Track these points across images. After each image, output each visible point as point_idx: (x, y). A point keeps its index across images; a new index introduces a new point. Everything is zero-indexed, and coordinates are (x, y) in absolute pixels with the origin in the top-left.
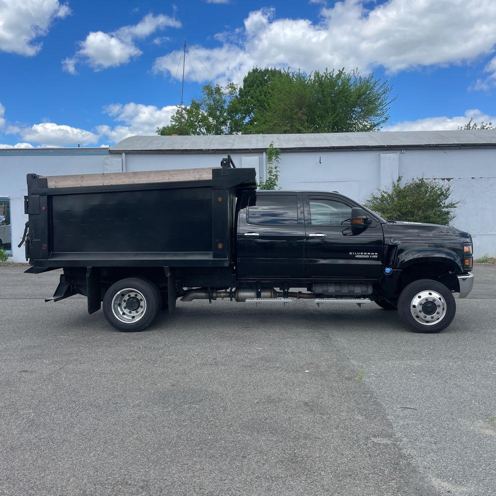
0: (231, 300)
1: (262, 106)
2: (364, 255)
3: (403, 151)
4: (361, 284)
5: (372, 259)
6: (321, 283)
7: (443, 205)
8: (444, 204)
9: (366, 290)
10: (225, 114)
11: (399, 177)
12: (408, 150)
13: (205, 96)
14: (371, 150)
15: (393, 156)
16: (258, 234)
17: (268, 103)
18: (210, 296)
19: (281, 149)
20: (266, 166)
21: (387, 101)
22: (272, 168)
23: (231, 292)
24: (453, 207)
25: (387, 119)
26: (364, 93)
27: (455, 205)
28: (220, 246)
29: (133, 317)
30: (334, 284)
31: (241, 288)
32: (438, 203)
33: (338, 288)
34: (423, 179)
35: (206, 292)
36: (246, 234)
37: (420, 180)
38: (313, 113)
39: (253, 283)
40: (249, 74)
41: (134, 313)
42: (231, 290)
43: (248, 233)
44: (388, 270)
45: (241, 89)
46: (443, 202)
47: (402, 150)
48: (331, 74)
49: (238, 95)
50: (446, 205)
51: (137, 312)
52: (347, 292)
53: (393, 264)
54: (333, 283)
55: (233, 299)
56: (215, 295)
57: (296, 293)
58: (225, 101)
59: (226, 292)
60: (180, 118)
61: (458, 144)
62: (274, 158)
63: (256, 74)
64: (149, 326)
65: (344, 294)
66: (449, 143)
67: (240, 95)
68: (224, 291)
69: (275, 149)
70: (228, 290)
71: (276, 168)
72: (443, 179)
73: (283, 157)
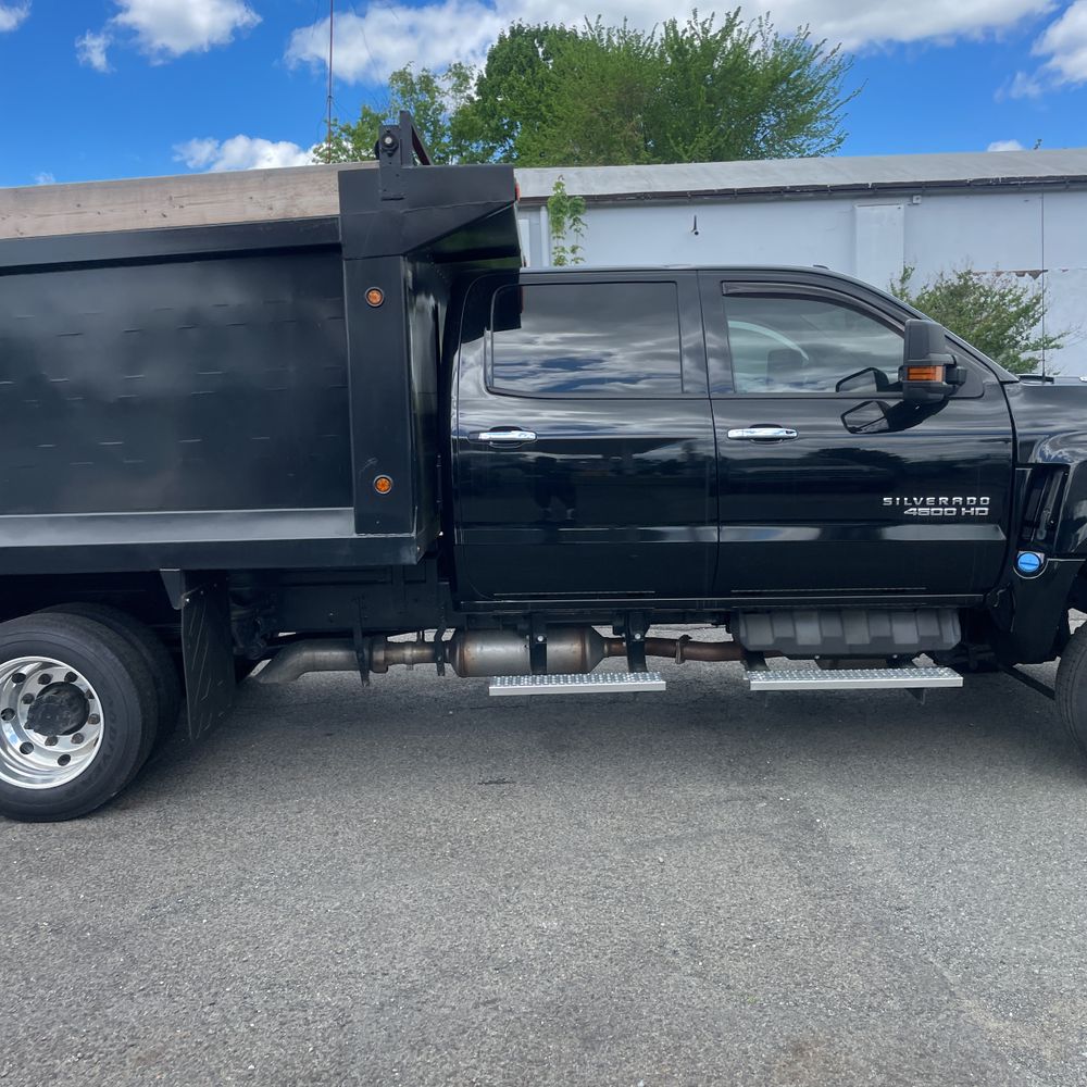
0: (441, 671)
1: (533, 115)
2: (937, 504)
3: (915, 197)
4: (915, 610)
5: (969, 520)
6: (768, 612)
7: (1023, 343)
8: (1027, 339)
9: (937, 633)
10: (446, 140)
11: (906, 271)
12: (929, 195)
13: (395, 97)
14: (830, 198)
15: (890, 212)
16: (530, 436)
17: (549, 106)
18: (361, 660)
19: (587, 198)
20: (549, 244)
21: (842, 97)
22: (563, 249)
23: (438, 644)
24: (1053, 347)
25: (840, 141)
26: (785, 78)
27: (1057, 342)
28: (383, 484)
29: (64, 759)
30: (815, 614)
31: (477, 630)
32: (1012, 338)
33: (832, 628)
34: (969, 272)
35: (348, 646)
36: (484, 436)
37: (960, 278)
38: (660, 127)
39: (516, 616)
40: (502, 39)
41: (65, 744)
42: (438, 636)
43: (494, 430)
44: (1029, 561)
45: (480, 79)
46: (1024, 335)
47: (912, 195)
48: (707, 26)
49: (474, 95)
50: (1032, 341)
51: (78, 740)
52: (867, 641)
53: (1049, 539)
54: (812, 610)
55: (448, 667)
56: (380, 656)
57: (674, 641)
58: (442, 108)
59: (421, 643)
60: (335, 152)
61: (1062, 177)
62: (568, 221)
63: (518, 39)
64: (119, 796)
65: (857, 652)
66: (1037, 176)
67: (479, 93)
68: (412, 637)
69: (570, 197)
70: (430, 636)
71: (573, 251)
72: (1021, 274)
73: (593, 220)
